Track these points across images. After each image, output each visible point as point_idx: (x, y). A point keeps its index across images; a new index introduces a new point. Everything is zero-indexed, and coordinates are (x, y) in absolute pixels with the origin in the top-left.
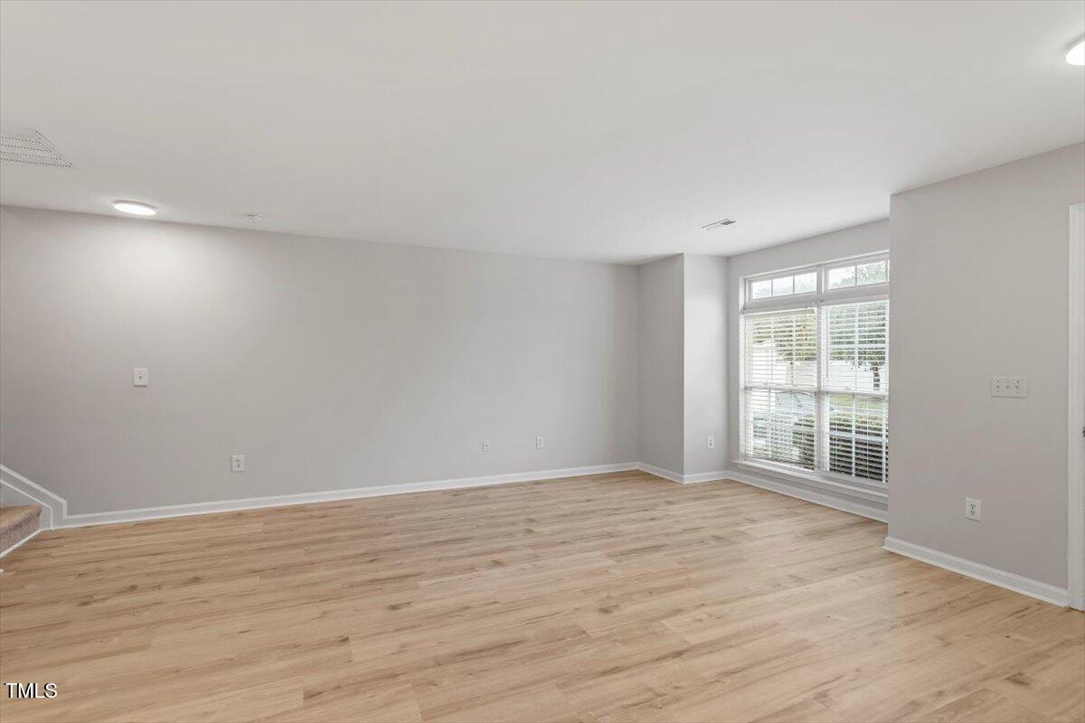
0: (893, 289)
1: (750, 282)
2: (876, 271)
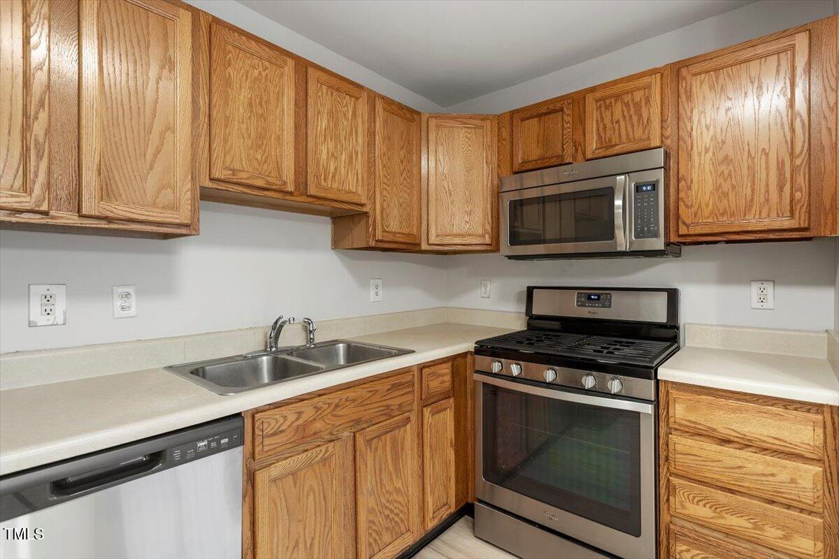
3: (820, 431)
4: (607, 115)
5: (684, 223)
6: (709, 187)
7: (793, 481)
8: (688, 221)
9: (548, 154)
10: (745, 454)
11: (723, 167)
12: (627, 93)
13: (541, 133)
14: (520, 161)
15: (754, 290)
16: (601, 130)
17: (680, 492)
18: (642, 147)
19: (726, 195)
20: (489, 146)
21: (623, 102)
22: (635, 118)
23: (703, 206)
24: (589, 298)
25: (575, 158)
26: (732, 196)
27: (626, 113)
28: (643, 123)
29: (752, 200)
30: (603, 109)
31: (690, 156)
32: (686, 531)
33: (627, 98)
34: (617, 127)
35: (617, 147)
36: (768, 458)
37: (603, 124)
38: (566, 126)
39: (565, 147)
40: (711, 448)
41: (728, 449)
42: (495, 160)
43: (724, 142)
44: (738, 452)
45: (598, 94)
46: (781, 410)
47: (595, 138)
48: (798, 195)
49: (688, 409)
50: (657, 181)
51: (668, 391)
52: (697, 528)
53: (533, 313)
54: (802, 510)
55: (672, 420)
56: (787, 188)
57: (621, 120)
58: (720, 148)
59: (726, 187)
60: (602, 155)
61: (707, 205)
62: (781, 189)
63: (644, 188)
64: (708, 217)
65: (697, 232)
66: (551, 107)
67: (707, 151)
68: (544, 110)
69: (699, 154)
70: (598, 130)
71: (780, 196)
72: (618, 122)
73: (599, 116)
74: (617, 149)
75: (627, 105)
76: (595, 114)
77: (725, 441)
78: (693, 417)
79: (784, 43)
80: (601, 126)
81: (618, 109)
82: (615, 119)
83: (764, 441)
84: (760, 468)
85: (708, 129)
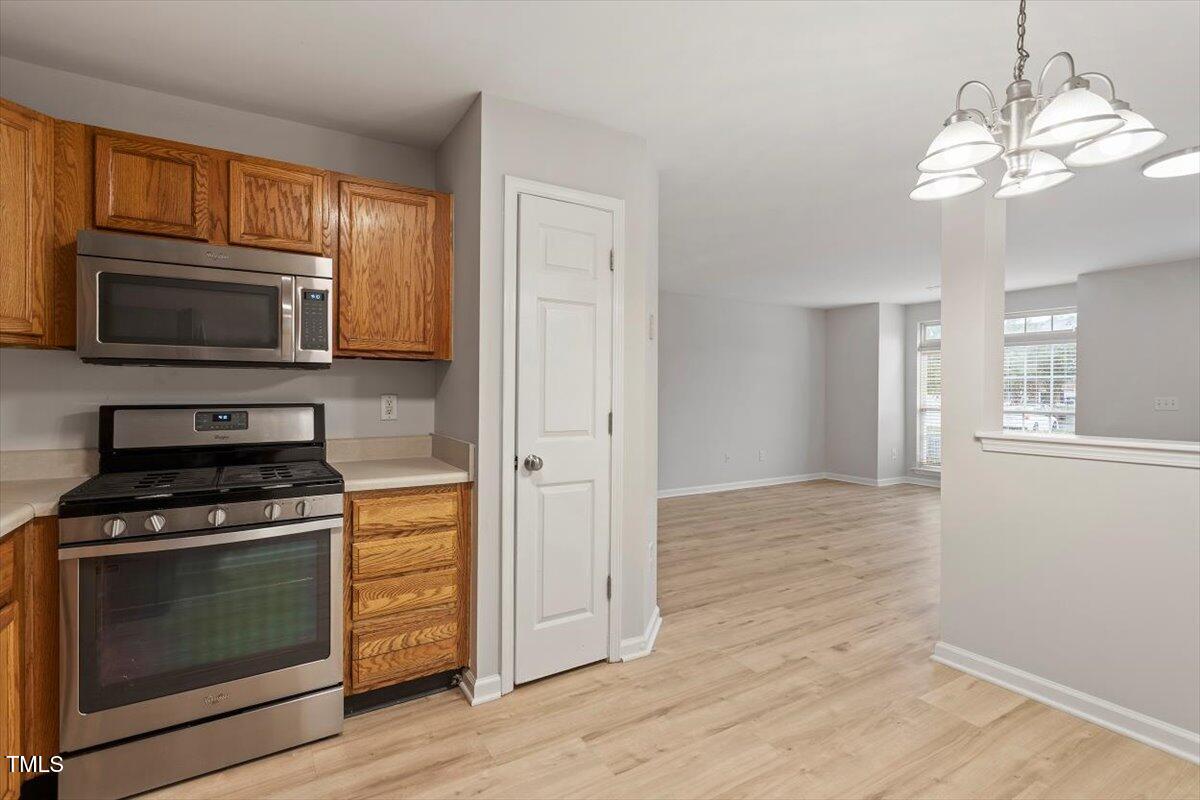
0: (1079, 335)
1: (925, 326)
2: (1067, 321)
3: (456, 503)
4: (260, 198)
5: (345, 338)
6: (366, 307)
7: (442, 546)
8: (348, 335)
9: (167, 217)
10: (412, 538)
11: (377, 290)
12: (285, 182)
13: (154, 184)
14: (111, 212)
15: (384, 402)
16: (251, 212)
17: (363, 595)
18: (302, 249)
19: (379, 315)
20: (40, 167)
21: (279, 190)
22: (294, 214)
23: (361, 323)
24: (215, 418)
25: (212, 236)
26: (384, 318)
27: (283, 204)
28: (303, 223)
29: (398, 324)
30: (254, 189)
31: (350, 272)
32: (367, 629)
33: (285, 188)
34: (272, 215)
35: (273, 240)
36: (427, 535)
37: (254, 205)
38: (199, 189)
39: (198, 216)
40: (387, 543)
41: (400, 539)
42: (50, 194)
43: (378, 267)
44: (407, 539)
45: (249, 168)
46: (433, 495)
47: (243, 220)
48: (429, 325)
49: (371, 513)
50: (327, 291)
51: (352, 502)
52: (375, 621)
53: (115, 447)
54: (438, 568)
55: (356, 529)
56: (421, 318)
57: (277, 208)
58: (375, 272)
59: (379, 309)
60: (253, 242)
61: (364, 323)
62: (417, 318)
63: (313, 296)
64: (364, 335)
65: (356, 347)
66: (174, 153)
67: (364, 271)
68: (161, 152)
69: (358, 273)
70: (247, 211)
71: (417, 322)
72: (273, 210)
73: (248, 194)
74: (273, 242)
75: (285, 194)
76: (244, 192)
77: (397, 533)
78: (375, 519)
79: (421, 199)
80: (251, 206)
81: (273, 195)
82: (270, 206)
83: (424, 523)
84: (419, 546)
85: (365, 250)
